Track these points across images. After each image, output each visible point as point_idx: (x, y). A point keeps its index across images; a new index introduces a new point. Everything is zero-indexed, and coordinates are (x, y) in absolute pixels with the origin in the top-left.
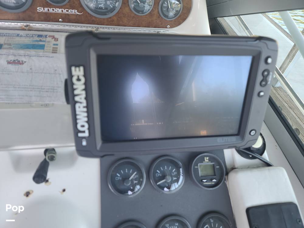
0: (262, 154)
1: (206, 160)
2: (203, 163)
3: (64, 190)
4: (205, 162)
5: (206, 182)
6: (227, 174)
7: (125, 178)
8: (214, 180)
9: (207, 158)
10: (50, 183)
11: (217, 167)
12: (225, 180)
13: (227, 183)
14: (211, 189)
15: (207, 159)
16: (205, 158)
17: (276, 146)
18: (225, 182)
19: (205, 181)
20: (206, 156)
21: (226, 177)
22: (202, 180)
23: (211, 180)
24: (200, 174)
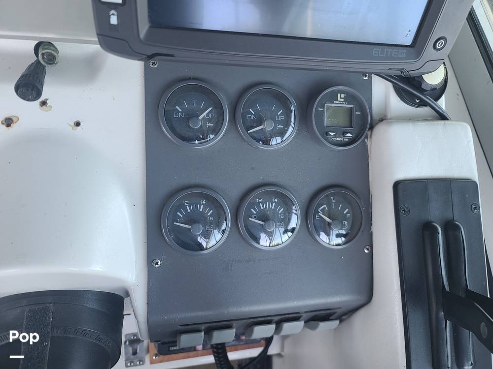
0: (437, 98)
1: (339, 99)
2: (333, 103)
3: (78, 124)
4: (338, 102)
5: (334, 136)
6: (372, 128)
7: (192, 115)
8: (349, 135)
9: (343, 96)
10: (51, 107)
11: (357, 113)
12: (366, 137)
13: (369, 143)
14: (341, 148)
15: (341, 98)
16: (339, 95)
17: (458, 95)
18: (366, 140)
19: (332, 134)
20: (342, 92)
21: (369, 133)
22: (327, 133)
23: (344, 134)
24: (326, 122)
